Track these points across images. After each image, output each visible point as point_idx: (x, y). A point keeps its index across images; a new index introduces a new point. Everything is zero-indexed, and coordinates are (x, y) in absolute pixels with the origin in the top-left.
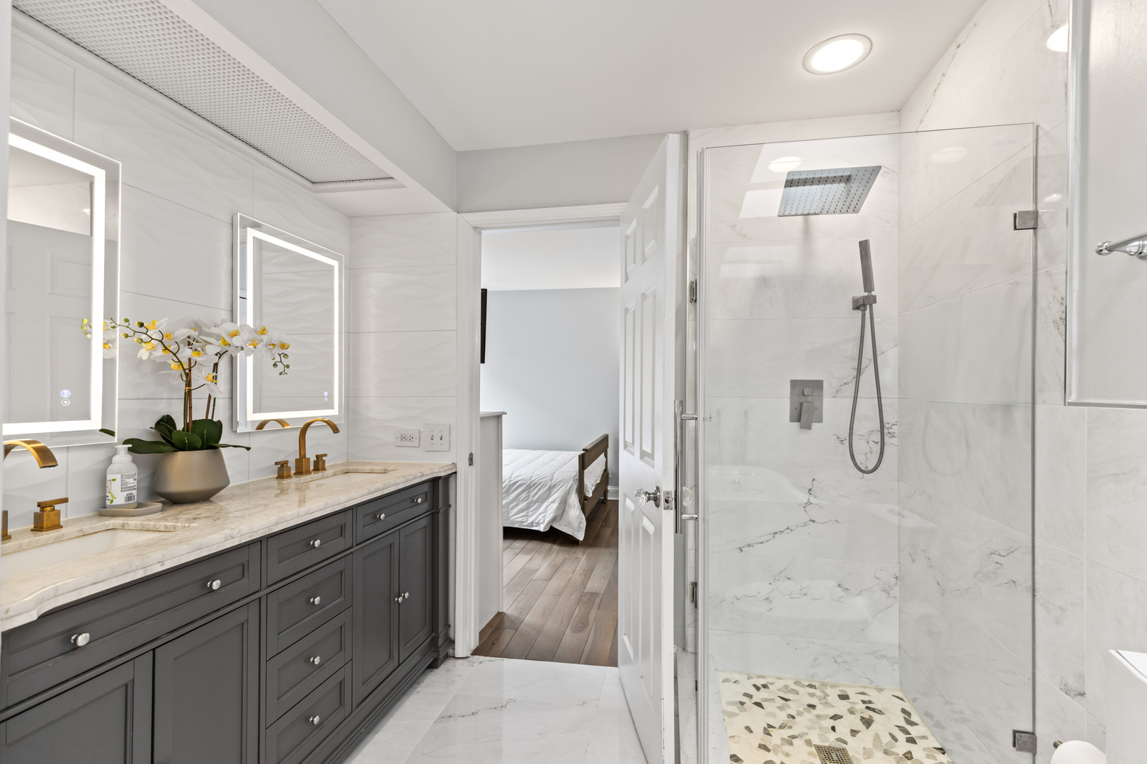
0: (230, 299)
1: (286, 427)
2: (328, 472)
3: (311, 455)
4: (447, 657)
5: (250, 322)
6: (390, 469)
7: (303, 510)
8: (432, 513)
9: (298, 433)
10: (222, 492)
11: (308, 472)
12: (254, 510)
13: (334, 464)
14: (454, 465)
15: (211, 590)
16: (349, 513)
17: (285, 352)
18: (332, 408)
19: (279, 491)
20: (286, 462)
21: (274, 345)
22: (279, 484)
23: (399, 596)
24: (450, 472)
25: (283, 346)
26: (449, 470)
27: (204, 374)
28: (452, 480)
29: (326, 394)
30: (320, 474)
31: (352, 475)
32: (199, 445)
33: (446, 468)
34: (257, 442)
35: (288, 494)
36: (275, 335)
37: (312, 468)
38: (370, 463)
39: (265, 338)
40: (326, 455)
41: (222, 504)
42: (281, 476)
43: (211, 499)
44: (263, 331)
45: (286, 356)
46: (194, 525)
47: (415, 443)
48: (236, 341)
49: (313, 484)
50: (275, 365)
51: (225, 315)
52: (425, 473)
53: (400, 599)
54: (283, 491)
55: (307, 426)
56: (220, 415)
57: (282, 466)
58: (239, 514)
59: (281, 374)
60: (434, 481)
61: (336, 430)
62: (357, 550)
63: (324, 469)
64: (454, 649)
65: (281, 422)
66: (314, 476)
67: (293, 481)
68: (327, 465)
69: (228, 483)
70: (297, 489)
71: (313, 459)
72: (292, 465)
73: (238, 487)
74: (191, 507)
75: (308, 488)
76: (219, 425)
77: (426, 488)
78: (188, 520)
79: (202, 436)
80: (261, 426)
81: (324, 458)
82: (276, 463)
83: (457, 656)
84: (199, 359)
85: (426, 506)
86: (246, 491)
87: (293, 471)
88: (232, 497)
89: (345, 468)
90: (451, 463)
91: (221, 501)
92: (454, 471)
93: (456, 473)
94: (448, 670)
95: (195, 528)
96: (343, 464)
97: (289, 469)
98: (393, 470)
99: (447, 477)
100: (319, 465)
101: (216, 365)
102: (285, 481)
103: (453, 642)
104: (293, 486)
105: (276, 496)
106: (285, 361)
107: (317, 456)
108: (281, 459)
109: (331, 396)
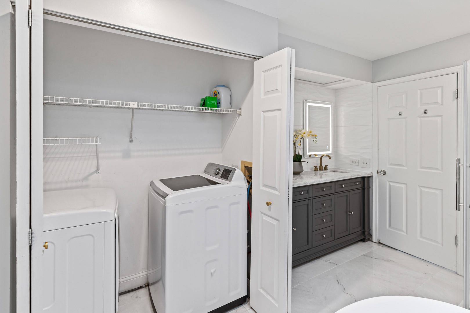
0: (303, 123)
1: (317, 157)
2: (328, 171)
3: (323, 165)
4: (369, 240)
5: (307, 130)
6: (347, 172)
7: (321, 180)
8: (363, 189)
9: (320, 158)
10: (302, 173)
11: (323, 170)
12: (309, 178)
13: (330, 168)
14: (372, 173)
15: (301, 194)
16: (333, 183)
17: (316, 137)
18: (330, 151)
19: (315, 174)
20: (317, 167)
21: (313, 136)
22: (315, 172)
23: (350, 212)
24: (370, 175)
25: (316, 136)
26: (369, 175)
27: (298, 143)
28: (371, 178)
29: (328, 147)
30: (326, 171)
31: (336, 173)
32: (297, 161)
33: (368, 174)
34: (309, 160)
35: (317, 175)
36: (313, 133)
37: (324, 169)
38: (342, 169)
39: (311, 134)
40: (328, 165)
41: (302, 176)
42: (315, 170)
43: (300, 174)
44: (311, 132)
45: (316, 138)
46: (297, 179)
47: (357, 164)
48: (305, 135)
49: (324, 174)
50: (314, 141)
51: (302, 127)
52: (359, 175)
53: (350, 213)
54: (316, 174)
55: (322, 156)
56: (301, 153)
57: (316, 167)
58: (306, 178)
59: (315, 143)
60: (363, 178)
61: (330, 158)
62: (336, 194)
63: (327, 169)
64: (372, 238)
65: (315, 155)
66: (324, 171)
67: (319, 172)
68: (328, 168)
69: (303, 171)
70: (320, 174)
71: (324, 166)
72: (318, 167)
73: (305, 172)
74: (296, 175)
75: (323, 175)
76: (301, 156)
77: (360, 180)
78: (296, 178)
79: (298, 158)
80: (310, 156)
81: (327, 166)
82: (314, 167)
83: (373, 241)
84: (297, 140)
85: (360, 186)
86: (307, 173)
87: (318, 169)
88: (304, 174)
89: (334, 170)
90: (370, 172)
91: (302, 175)
92: (371, 175)
93: (372, 176)
94: (369, 244)
95: (298, 180)
96: (333, 169)
97: (317, 168)
98: (348, 172)
99: (369, 177)
100: (326, 168)
101: (300, 141)
102: (316, 172)
103: (372, 236)
104: (318, 174)
105: (314, 176)
106: (316, 140)
107: (325, 166)
108: (315, 165)
109: (329, 147)
